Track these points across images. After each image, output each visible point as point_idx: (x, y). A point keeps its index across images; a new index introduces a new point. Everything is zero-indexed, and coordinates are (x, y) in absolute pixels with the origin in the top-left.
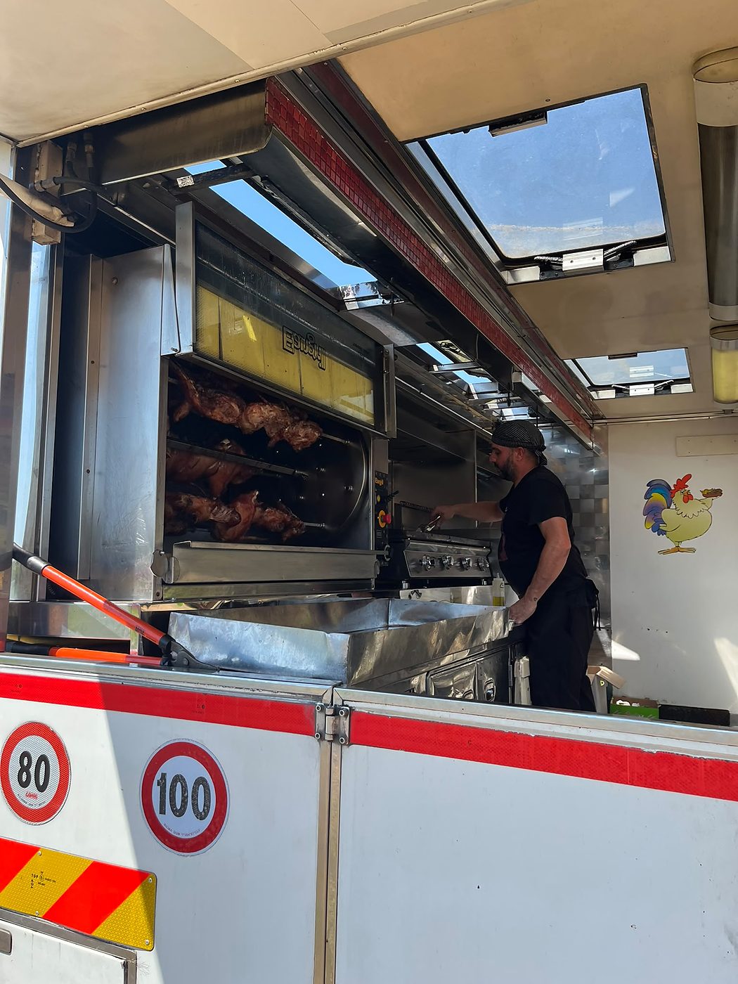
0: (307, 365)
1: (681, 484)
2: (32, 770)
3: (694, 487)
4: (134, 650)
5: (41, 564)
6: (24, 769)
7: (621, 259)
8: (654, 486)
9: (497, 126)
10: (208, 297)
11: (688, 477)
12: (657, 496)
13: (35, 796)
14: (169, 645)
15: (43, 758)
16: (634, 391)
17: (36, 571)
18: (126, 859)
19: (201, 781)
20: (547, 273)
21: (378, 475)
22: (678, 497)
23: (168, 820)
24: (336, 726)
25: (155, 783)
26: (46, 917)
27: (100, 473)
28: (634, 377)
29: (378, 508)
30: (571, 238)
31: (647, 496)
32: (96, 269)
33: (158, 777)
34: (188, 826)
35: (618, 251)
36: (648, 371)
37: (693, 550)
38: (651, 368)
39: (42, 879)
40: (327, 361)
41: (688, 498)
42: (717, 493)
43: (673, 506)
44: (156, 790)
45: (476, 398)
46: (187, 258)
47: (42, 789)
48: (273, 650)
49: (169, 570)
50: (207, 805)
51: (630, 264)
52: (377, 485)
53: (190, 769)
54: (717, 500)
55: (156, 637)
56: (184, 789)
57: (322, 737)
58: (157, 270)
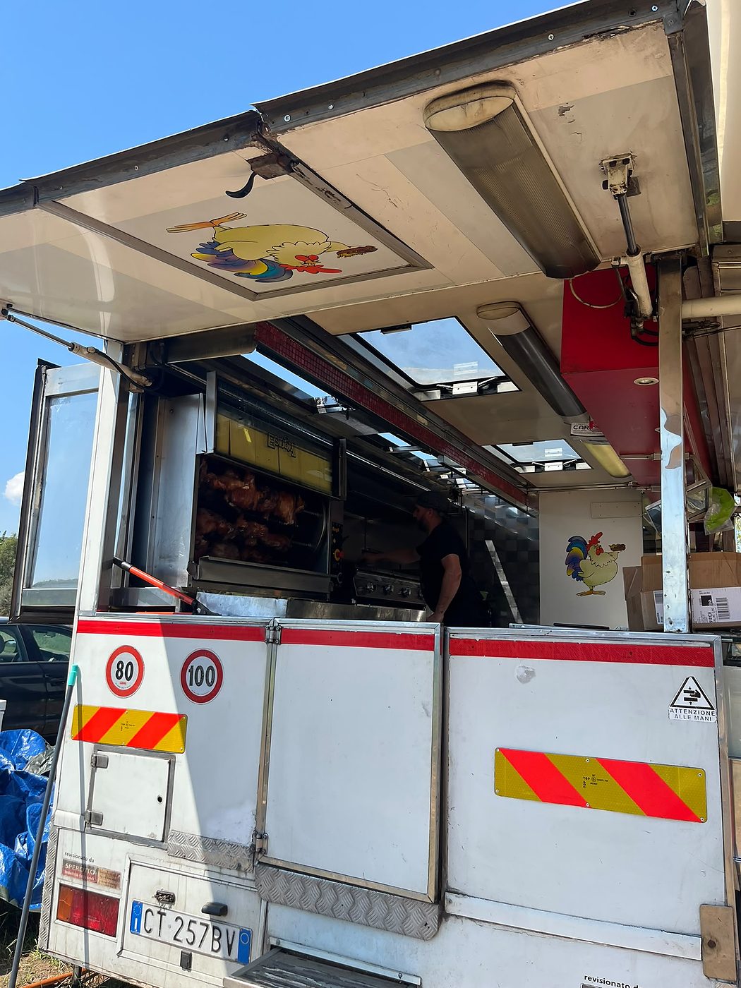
0: (284, 455)
1: (595, 540)
2: (124, 670)
3: (605, 543)
4: (178, 608)
5: (129, 566)
6: (120, 670)
7: (489, 388)
8: (575, 541)
9: (384, 330)
10: (224, 419)
11: (600, 534)
12: (576, 549)
13: (125, 683)
14: (197, 604)
15: (130, 663)
16: (548, 467)
17: (125, 569)
18: (172, 710)
19: (211, 668)
20: (445, 395)
21: (334, 525)
22: (592, 550)
23: (194, 689)
24: (274, 635)
25: (188, 670)
26: (129, 745)
27: (160, 518)
28: (548, 457)
29: (333, 547)
30: (459, 373)
31: (569, 549)
32: (161, 404)
33: (189, 668)
34: (204, 690)
35: (486, 384)
36: (558, 452)
37: (603, 593)
38: (561, 450)
39: (127, 725)
40: (297, 451)
41: (600, 551)
42: (622, 547)
43: (588, 558)
44: (188, 674)
45: (429, 471)
46: (212, 395)
47: (128, 679)
48: (249, 610)
49: (197, 571)
50: (213, 679)
51: (495, 391)
52: (333, 532)
53: (205, 662)
54: (621, 553)
55: (190, 601)
56: (202, 672)
57: (268, 642)
58: (196, 403)
